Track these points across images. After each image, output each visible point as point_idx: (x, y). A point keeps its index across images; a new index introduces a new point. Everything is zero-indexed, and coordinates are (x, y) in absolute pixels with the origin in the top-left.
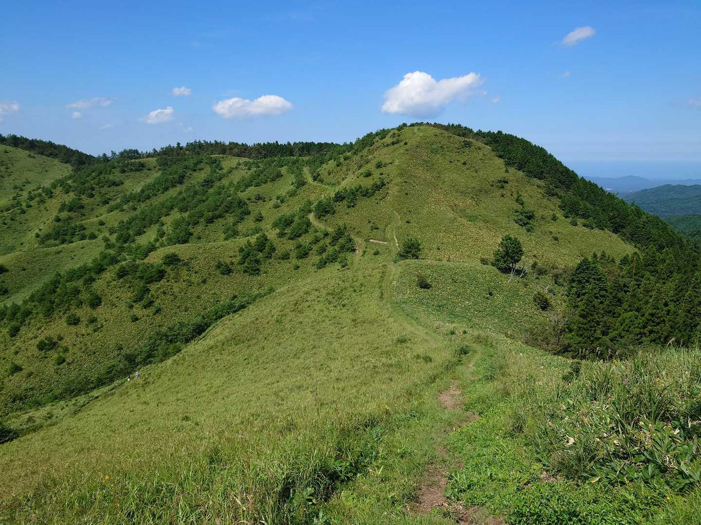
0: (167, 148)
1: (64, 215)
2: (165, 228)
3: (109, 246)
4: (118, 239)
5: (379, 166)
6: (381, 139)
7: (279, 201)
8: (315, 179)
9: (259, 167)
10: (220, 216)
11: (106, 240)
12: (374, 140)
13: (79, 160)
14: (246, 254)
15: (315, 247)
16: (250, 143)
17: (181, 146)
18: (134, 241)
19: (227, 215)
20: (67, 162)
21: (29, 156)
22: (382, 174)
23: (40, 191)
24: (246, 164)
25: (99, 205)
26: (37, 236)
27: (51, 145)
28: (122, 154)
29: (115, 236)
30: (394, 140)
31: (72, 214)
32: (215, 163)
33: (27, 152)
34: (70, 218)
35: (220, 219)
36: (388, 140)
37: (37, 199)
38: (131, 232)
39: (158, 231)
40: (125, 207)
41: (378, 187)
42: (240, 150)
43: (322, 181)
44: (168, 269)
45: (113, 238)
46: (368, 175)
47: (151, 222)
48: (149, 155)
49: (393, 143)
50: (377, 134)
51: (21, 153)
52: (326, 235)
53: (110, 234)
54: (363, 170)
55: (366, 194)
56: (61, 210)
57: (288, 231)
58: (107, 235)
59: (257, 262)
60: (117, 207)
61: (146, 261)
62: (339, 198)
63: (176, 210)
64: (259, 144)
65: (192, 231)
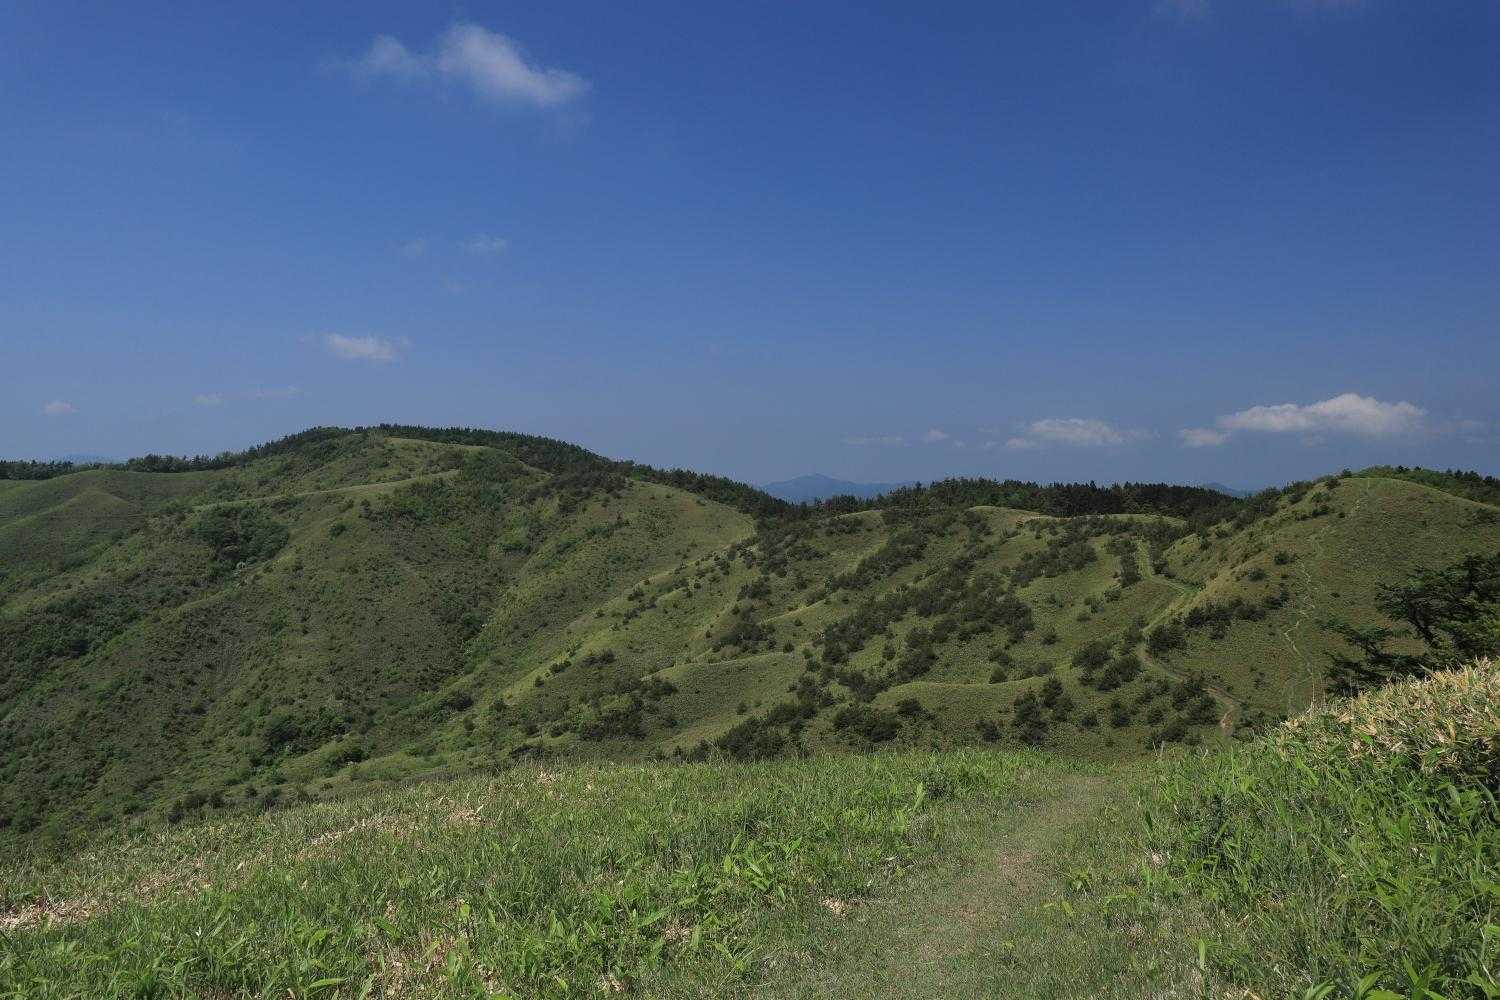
0: (899, 492)
1: (745, 603)
2: (894, 642)
3: (812, 667)
4: (826, 657)
5: (1281, 560)
6: (1293, 503)
7: (1088, 609)
8: (1158, 571)
9: (1056, 533)
10: (983, 629)
11: (807, 655)
12: (1280, 504)
13: (763, 507)
14: (1026, 710)
15: (1145, 710)
16: (1044, 482)
17: (922, 487)
18: (845, 662)
19: (995, 628)
20: (747, 511)
21: (698, 502)
22: (1284, 577)
23: (711, 562)
24: (1033, 524)
25: (792, 590)
26: (708, 635)
27: (726, 484)
28: (829, 503)
29: (821, 649)
30: (1319, 508)
31: (756, 603)
32: (979, 521)
33: (693, 495)
34: (752, 609)
35: (982, 635)
36: (1306, 505)
37: (709, 575)
38: (844, 647)
39: (886, 649)
40: (833, 597)
41: (1274, 604)
42: (1023, 495)
43: (1169, 576)
44: (905, 723)
45: (818, 653)
46: (1258, 576)
47: (874, 630)
48: (870, 505)
49: (1315, 514)
50: (1286, 491)
51: (687, 498)
52: (1165, 688)
53: (814, 646)
54: (1249, 565)
55: (1250, 615)
56: (740, 597)
57: (1098, 674)
58: (809, 644)
59: (1042, 725)
60: (822, 596)
61: (873, 706)
62: (1196, 619)
63: (912, 611)
64: (1058, 486)
65: (937, 652)
